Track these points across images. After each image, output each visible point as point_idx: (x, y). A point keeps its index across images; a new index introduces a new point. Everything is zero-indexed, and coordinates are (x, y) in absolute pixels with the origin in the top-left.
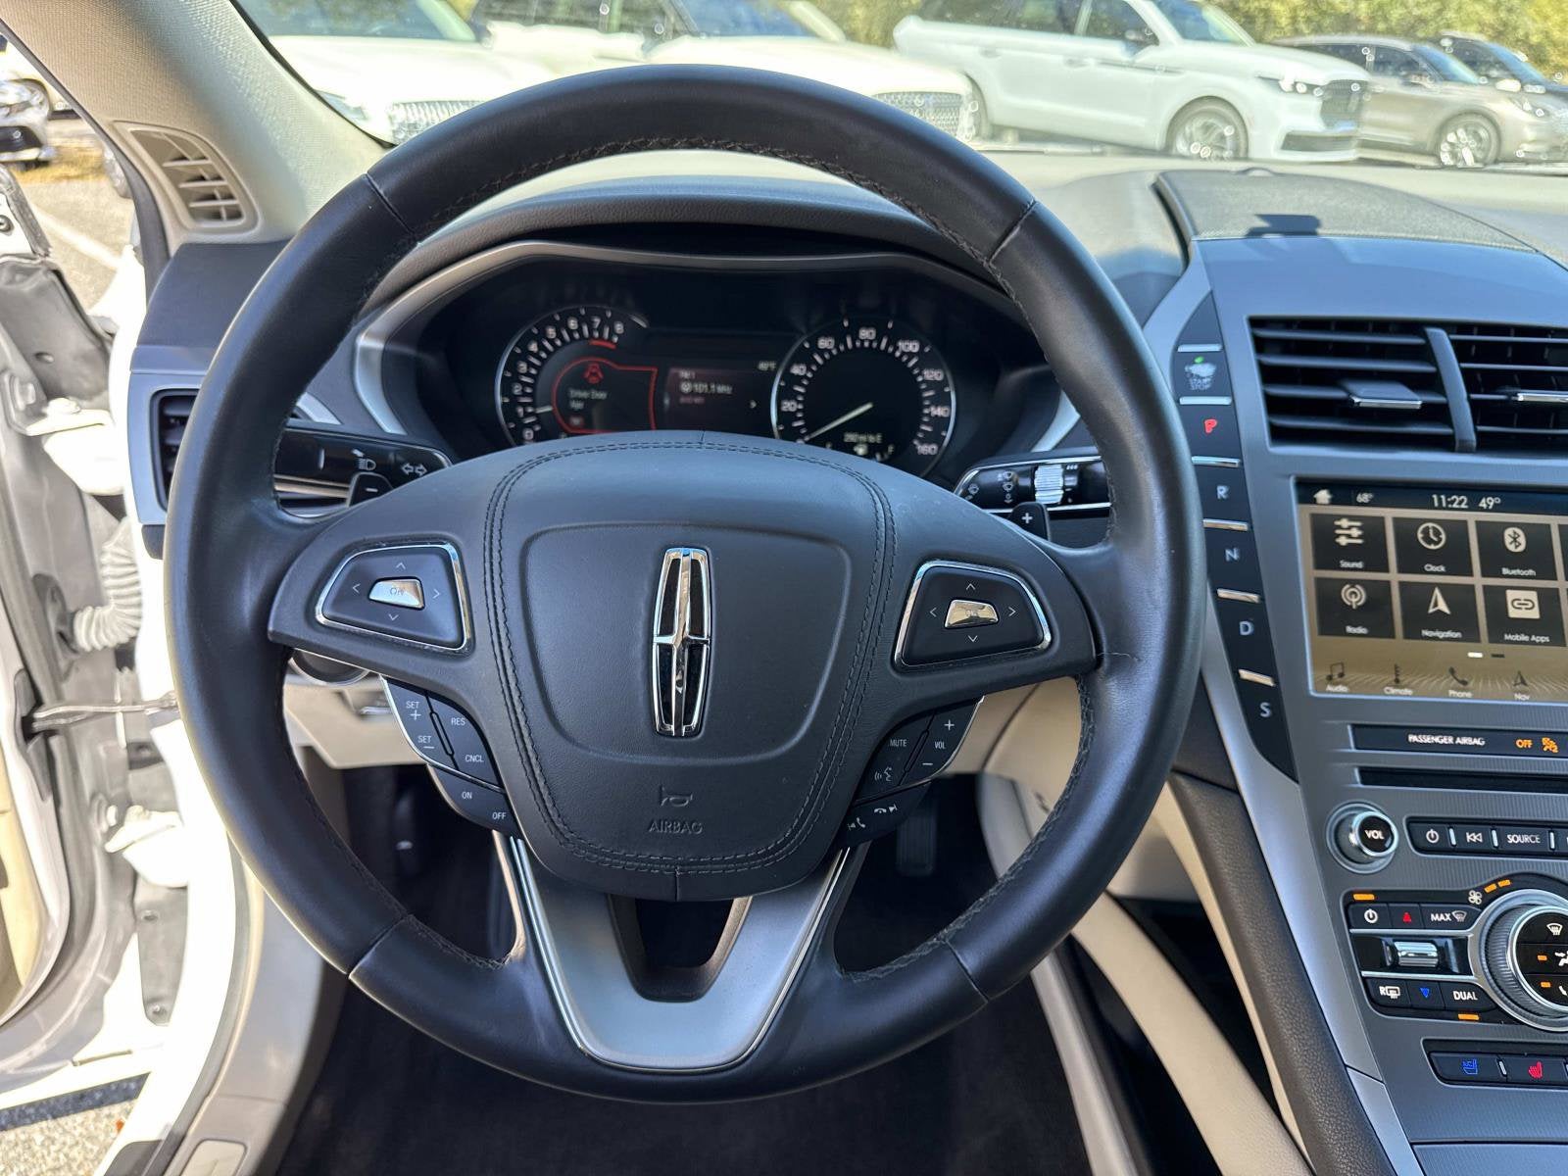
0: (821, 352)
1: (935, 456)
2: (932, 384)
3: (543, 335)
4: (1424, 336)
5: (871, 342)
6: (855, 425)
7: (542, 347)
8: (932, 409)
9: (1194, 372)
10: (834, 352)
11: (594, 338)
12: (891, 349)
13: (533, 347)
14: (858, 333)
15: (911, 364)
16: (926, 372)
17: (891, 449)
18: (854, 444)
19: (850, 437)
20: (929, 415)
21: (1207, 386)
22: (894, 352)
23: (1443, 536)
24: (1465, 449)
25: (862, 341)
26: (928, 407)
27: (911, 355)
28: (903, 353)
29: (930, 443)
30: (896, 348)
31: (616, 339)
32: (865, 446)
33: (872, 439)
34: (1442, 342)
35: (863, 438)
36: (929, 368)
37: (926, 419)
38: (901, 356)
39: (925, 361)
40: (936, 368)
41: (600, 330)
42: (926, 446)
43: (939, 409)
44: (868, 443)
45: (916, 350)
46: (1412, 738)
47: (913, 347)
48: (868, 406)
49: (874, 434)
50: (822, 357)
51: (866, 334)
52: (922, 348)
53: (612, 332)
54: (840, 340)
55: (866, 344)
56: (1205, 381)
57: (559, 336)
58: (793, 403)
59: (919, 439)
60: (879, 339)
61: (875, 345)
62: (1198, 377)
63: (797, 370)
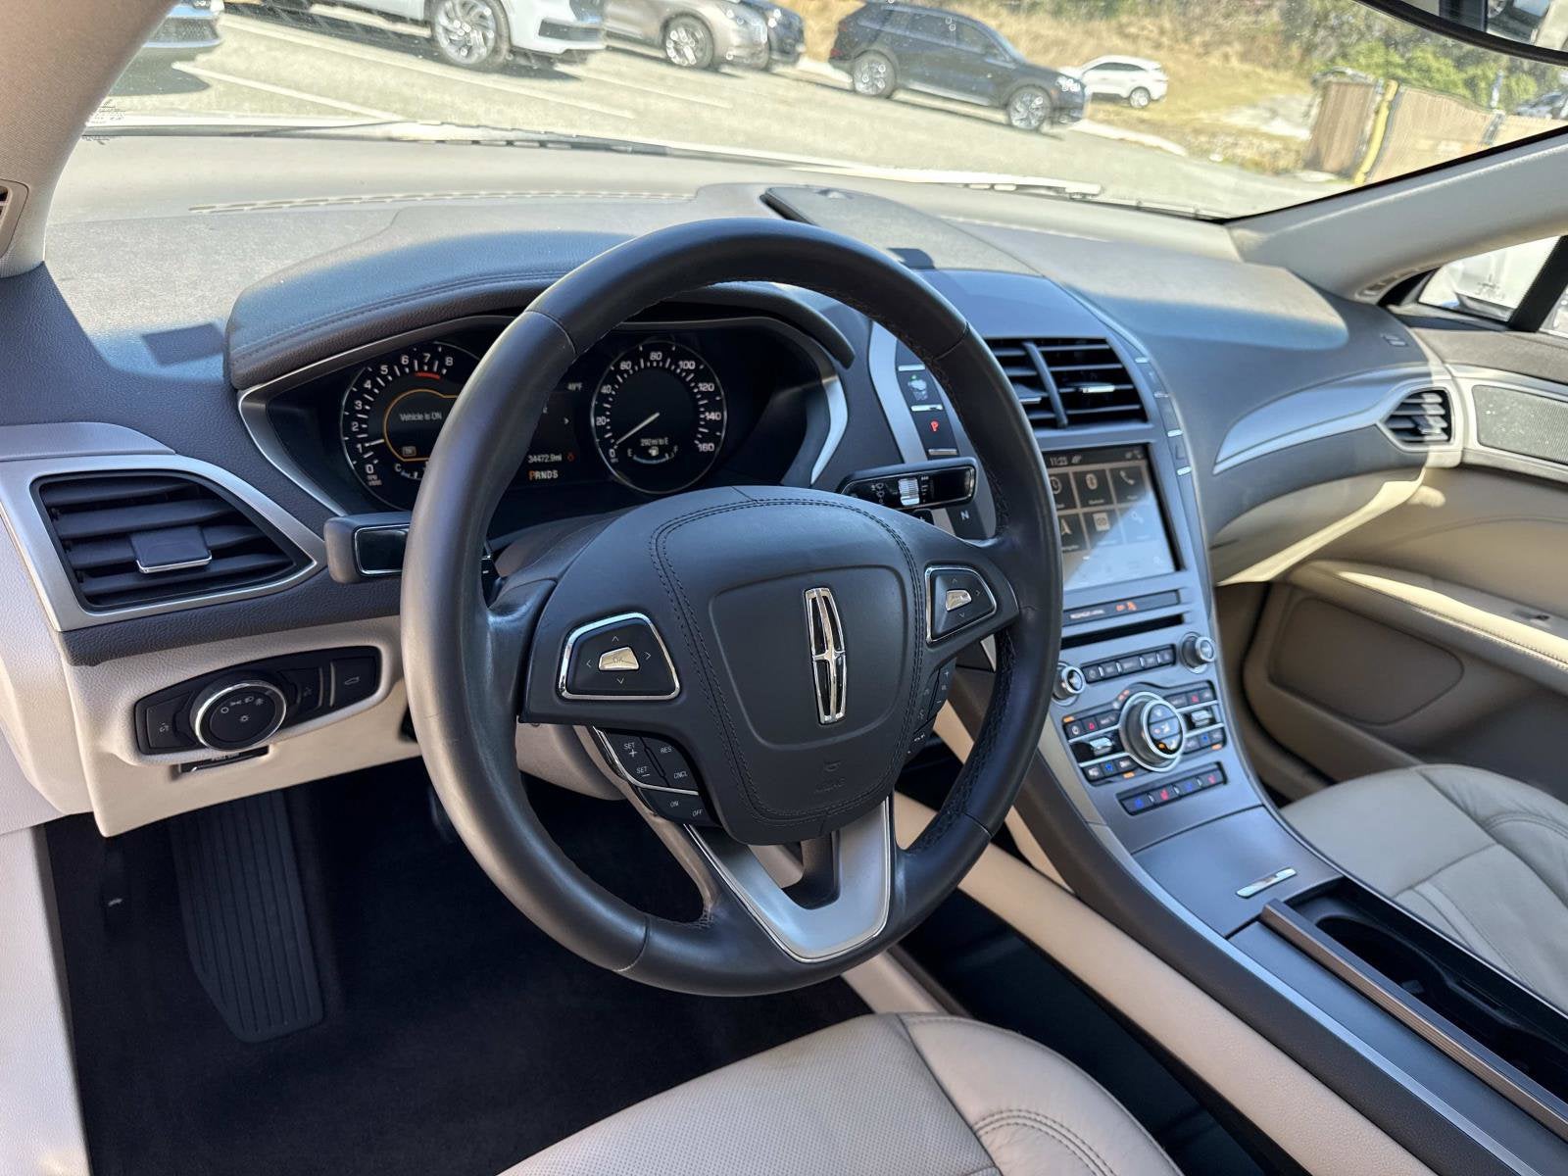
0: (621, 373)
1: (714, 452)
2: (705, 395)
3: (377, 372)
4: (1024, 349)
5: (658, 362)
6: (648, 432)
7: (375, 384)
8: (707, 414)
9: (915, 387)
10: (631, 372)
11: (424, 371)
12: (673, 367)
13: (368, 385)
14: (649, 355)
15: (688, 379)
16: (700, 385)
17: (676, 449)
18: (649, 447)
19: (645, 442)
20: (704, 419)
21: (926, 397)
22: (676, 369)
23: (1060, 485)
24: (1063, 428)
25: (651, 362)
26: (703, 413)
27: (689, 372)
28: (683, 370)
29: (708, 442)
30: (678, 366)
31: (444, 371)
32: (657, 448)
33: (661, 442)
34: (1036, 352)
35: (654, 442)
36: (702, 382)
37: (702, 423)
38: (681, 373)
39: (701, 376)
40: (708, 382)
41: (430, 364)
42: (704, 445)
43: (713, 414)
44: (659, 446)
45: (693, 368)
46: (1073, 616)
47: (690, 365)
48: (657, 415)
49: (663, 438)
50: (622, 377)
51: (655, 356)
52: (697, 366)
53: (442, 365)
54: (636, 363)
55: (655, 364)
56: (924, 393)
57: (391, 372)
58: (604, 418)
59: (699, 439)
60: (664, 360)
61: (661, 364)
62: (918, 390)
63: (606, 390)
